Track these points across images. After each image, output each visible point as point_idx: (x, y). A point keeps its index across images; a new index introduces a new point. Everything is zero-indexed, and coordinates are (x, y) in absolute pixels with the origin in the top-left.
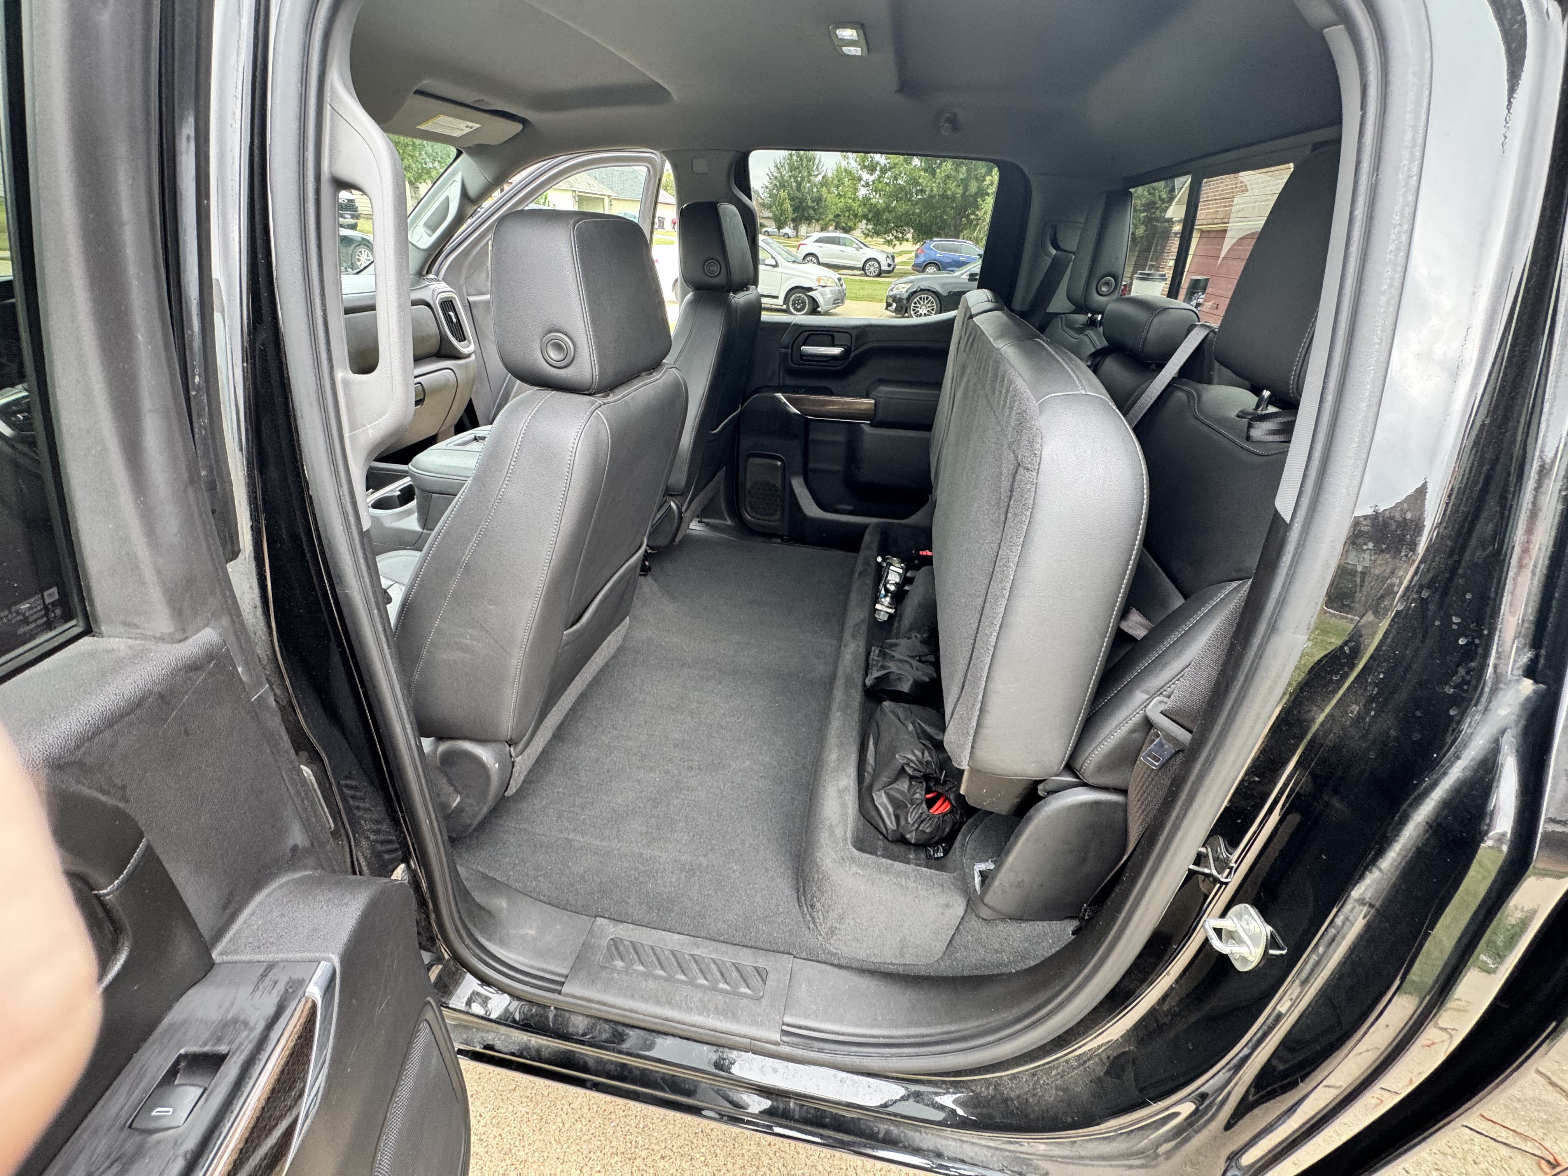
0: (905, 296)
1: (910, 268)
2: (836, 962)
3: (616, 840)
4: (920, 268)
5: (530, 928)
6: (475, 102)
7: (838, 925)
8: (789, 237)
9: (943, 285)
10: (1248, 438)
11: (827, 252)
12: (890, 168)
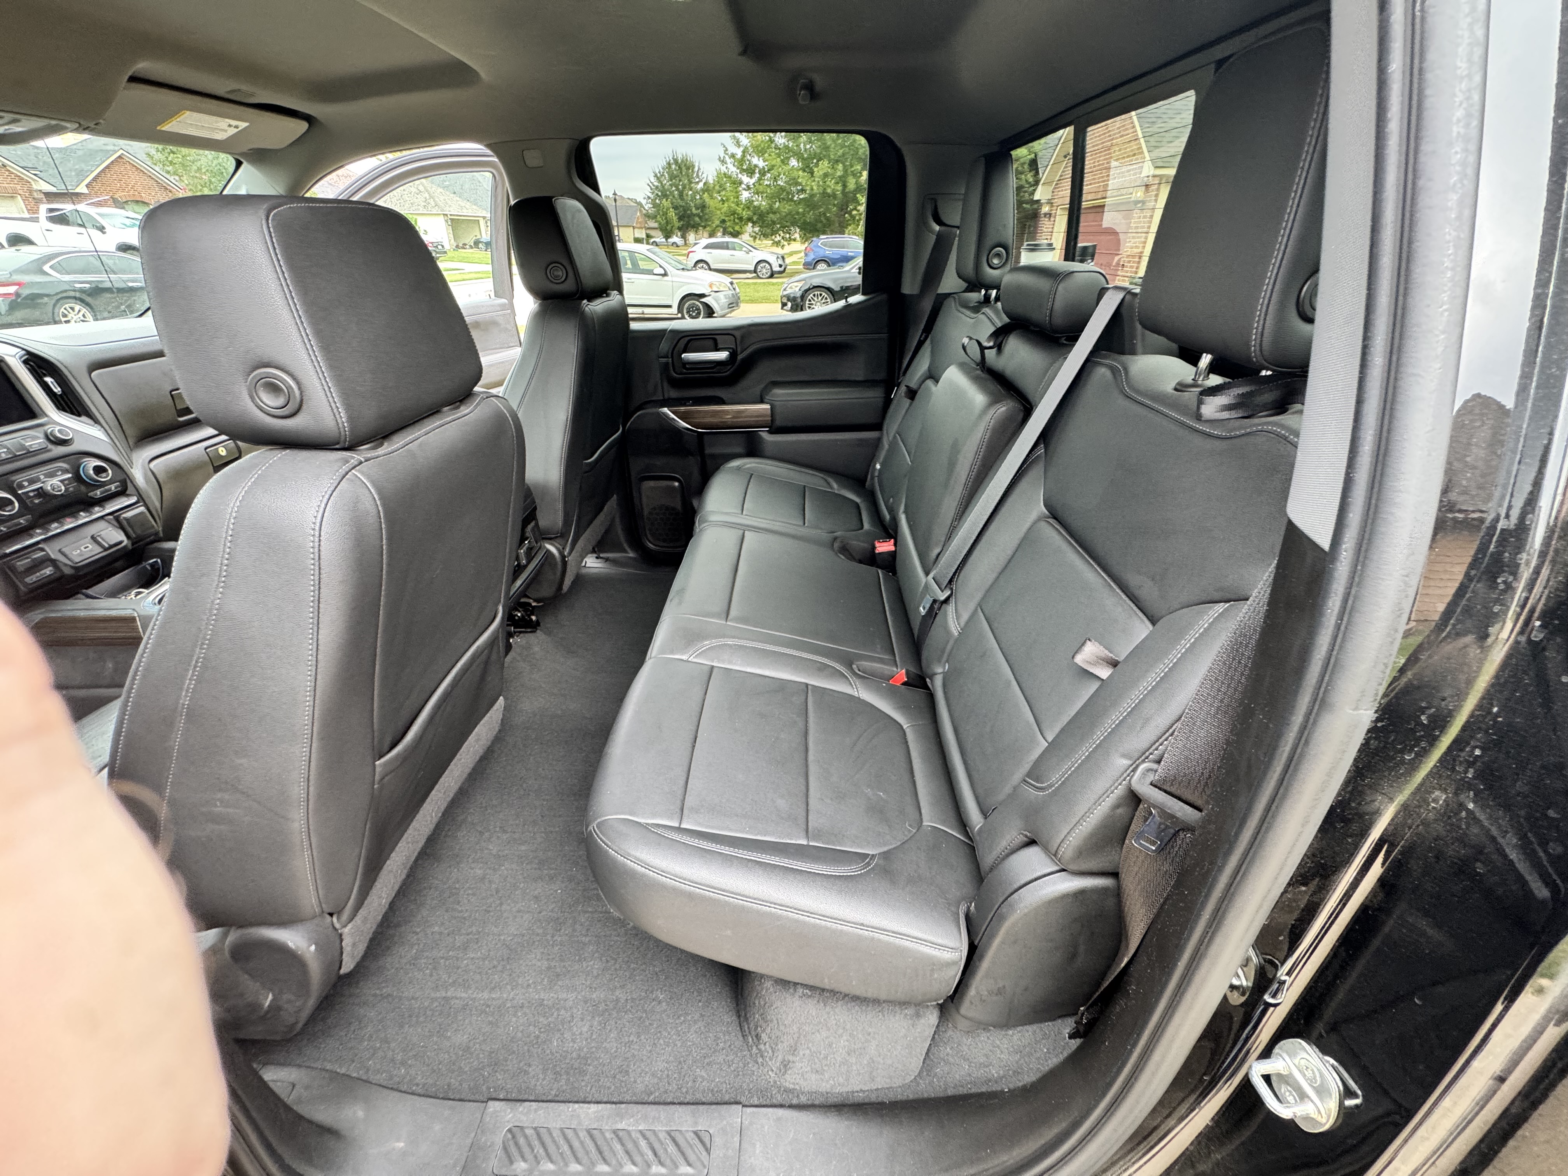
0: (799, 294)
1: (801, 267)
2: (795, 1101)
3: (509, 987)
4: (811, 265)
5: (398, 1140)
6: (229, 92)
7: (791, 1058)
8: (677, 246)
9: (835, 281)
10: (1198, 417)
11: (717, 257)
12: (769, 170)
